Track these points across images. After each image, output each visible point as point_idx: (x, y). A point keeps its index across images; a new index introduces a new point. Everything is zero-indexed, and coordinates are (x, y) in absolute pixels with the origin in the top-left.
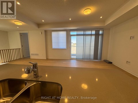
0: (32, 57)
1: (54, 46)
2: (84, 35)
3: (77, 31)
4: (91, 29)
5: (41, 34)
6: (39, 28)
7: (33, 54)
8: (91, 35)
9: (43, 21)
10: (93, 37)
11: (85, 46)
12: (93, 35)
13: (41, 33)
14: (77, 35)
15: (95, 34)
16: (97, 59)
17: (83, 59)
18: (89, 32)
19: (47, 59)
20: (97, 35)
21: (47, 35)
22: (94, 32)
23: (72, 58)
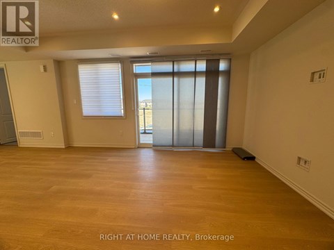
0: (23, 142)
1: (88, 108)
2: (173, 74)
3: (152, 61)
4: (195, 57)
5: (45, 71)
7: (24, 134)
8: (195, 74)
10: (201, 81)
11: (179, 109)
12: (201, 73)
13: (45, 67)
14: (154, 74)
15: (205, 70)
16: (214, 147)
17: (173, 146)
18: (188, 66)
19: (69, 148)
20: (212, 74)
21: (64, 73)
22: (202, 66)
23: (141, 142)
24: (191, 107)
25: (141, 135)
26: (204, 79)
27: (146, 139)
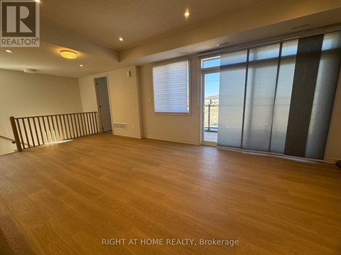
0: (116, 131)
1: (159, 106)
2: (247, 65)
3: (221, 53)
5: (130, 76)
6: (119, 61)
8: (279, 60)
9: (121, 39)
13: (130, 72)
14: (223, 68)
15: (296, 53)
16: (302, 155)
17: (241, 147)
18: (271, 52)
19: (144, 139)
21: (142, 75)
22: (291, 49)
23: (205, 140)
24: (270, 103)
25: (205, 133)
26: (294, 65)
27: (211, 138)
